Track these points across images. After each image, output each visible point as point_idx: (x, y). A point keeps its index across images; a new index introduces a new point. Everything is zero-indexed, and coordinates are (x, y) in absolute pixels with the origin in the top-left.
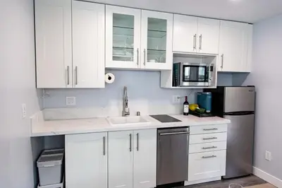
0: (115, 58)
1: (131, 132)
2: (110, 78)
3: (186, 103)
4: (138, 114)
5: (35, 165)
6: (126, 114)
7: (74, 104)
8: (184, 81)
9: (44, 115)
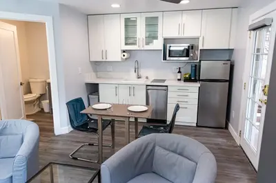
0: (126, 44)
1: (130, 86)
2: (124, 56)
3: (179, 72)
4: (147, 78)
6: (139, 77)
7: (111, 70)
8: (170, 56)
9: (97, 75)
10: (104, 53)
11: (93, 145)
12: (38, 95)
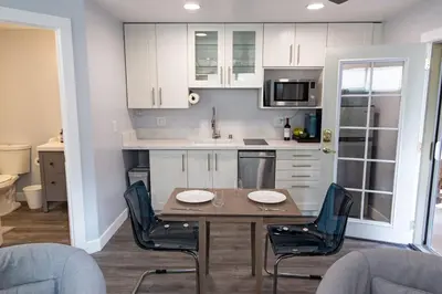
1: (210, 152)
2: (193, 99)
3: (287, 126)
4: (231, 137)
5: (127, 174)
6: (216, 136)
7: (164, 123)
8: (276, 100)
9: (137, 134)
10: (157, 94)
11: (164, 272)
12: (15, 177)
